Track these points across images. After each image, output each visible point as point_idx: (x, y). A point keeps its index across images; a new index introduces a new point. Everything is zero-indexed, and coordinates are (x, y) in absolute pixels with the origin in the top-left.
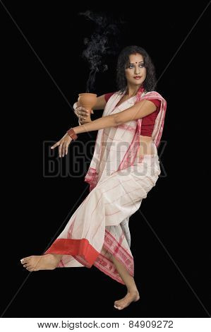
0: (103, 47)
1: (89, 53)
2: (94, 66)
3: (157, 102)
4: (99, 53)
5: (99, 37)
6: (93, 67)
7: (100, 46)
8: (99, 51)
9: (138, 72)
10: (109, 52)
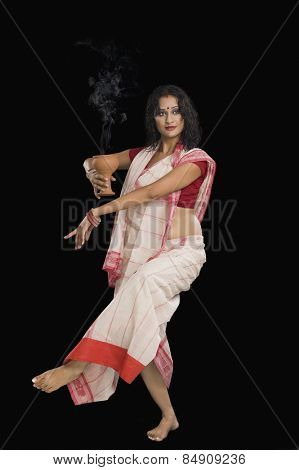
0: (116, 88)
1: (97, 98)
2: (107, 115)
3: (203, 165)
4: (111, 96)
5: (109, 74)
6: (106, 118)
7: (113, 87)
8: (112, 95)
9: (170, 120)
10: (126, 96)
